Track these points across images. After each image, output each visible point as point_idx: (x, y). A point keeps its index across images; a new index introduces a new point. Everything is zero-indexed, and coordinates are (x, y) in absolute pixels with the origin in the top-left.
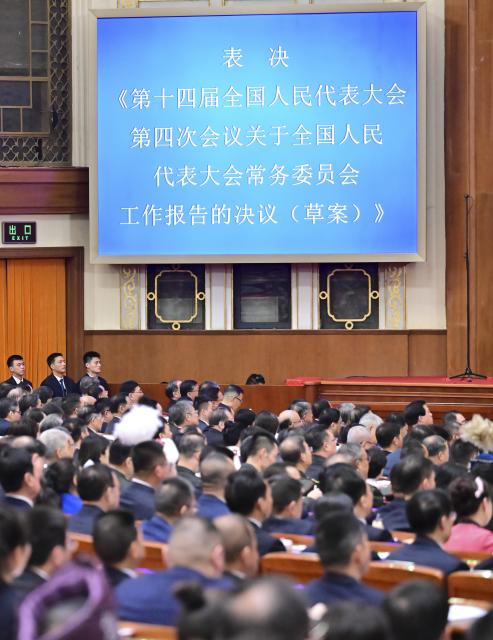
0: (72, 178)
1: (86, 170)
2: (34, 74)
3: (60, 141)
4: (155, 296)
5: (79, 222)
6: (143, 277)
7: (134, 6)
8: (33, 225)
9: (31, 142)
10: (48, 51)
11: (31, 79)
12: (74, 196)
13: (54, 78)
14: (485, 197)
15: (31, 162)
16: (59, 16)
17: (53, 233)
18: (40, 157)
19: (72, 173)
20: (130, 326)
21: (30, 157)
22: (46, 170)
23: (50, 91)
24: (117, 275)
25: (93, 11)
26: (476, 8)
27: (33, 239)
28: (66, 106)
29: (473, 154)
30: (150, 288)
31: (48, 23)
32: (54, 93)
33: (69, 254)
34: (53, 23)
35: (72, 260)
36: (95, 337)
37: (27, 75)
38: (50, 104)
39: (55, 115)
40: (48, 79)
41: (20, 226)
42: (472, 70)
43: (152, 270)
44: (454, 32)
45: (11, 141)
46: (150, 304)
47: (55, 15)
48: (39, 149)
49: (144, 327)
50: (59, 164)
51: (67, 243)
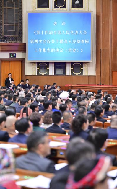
0: (23, 45)
1: (26, 43)
2: (15, 24)
3: (20, 38)
4: (39, 68)
5: (24, 54)
6: (37, 65)
7: (35, 11)
8: (15, 54)
9: (15, 37)
10: (18, 19)
11: (15, 25)
12: (23, 48)
13: (19, 25)
14: (104, 50)
15: (15, 42)
17: (19, 56)
18: (16, 40)
19: (23, 44)
20: (34, 74)
21: (15, 40)
22: (18, 43)
23: (18, 27)
24: (31, 64)
25: (27, 12)
26: (102, 13)
27: (15, 57)
28: (22, 30)
29: (101, 41)
30: (38, 67)
31: (18, 14)
32: (19, 28)
33: (22, 60)
34: (19, 14)
35: (22, 61)
36: (27, 77)
37: (14, 24)
38: (18, 30)
39: (19, 32)
40: (18, 25)
41: (13, 54)
42: (102, 24)
43: (38, 63)
44: (98, 17)
45: (11, 37)
46: (38, 70)
47: (19, 12)
49: (37, 75)
50: (20, 42)
51: (22, 58)
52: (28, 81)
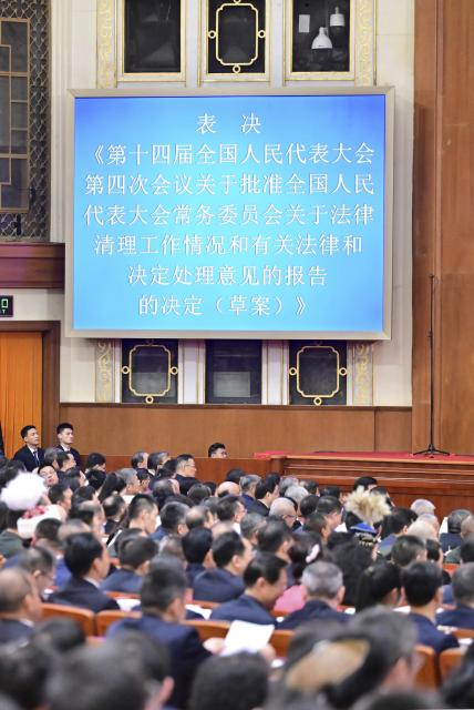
0: (49, 253)
1: (62, 246)
2: (13, 152)
3: (39, 218)
4: (129, 370)
5: (55, 297)
6: (118, 351)
7: (112, 86)
8: (11, 299)
9: (10, 217)
10: (28, 129)
11: (10, 156)
12: (51, 271)
13: (34, 156)
14: (449, 277)
15: (9, 238)
16: (39, 95)
17: (30, 306)
18: (19, 233)
19: (51, 248)
20: (105, 399)
21: (8, 233)
22: (24, 246)
23: (29, 168)
24: (92, 349)
25: (70, 91)
26: (444, 93)
27: (10, 312)
28: (45, 184)
29: (439, 234)
30: (125, 363)
31: (28, 101)
32: (33, 170)
33: (45, 328)
34: (33, 101)
35: (48, 333)
36: (71, 410)
37: (7, 152)
38: (29, 180)
39: (33, 191)
40: (27, 156)
42: (439, 153)
43: (126, 344)
44: (422, 116)
46: (125, 378)
47: (35, 94)
48: (18, 225)
49: (118, 400)
50: (38, 239)
51: (45, 318)
52: (66, 430)
